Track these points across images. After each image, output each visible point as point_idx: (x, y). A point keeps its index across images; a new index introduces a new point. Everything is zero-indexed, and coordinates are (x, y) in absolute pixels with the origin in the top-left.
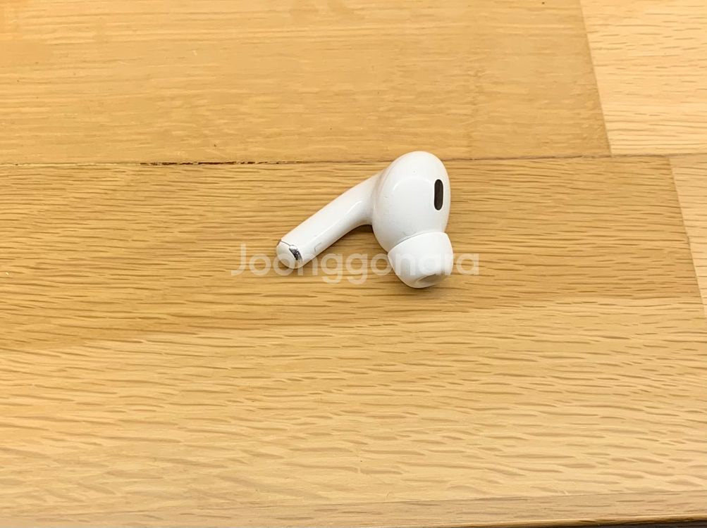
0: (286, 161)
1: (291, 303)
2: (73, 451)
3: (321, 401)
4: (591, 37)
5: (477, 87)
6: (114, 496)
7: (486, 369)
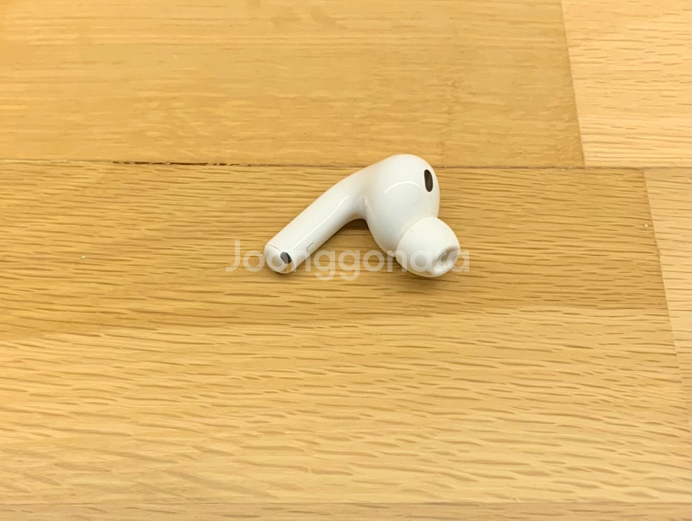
0: (258, 163)
1: (252, 302)
2: (23, 441)
3: (275, 400)
4: (572, 51)
5: (454, 97)
6: (59, 487)
7: (445, 373)
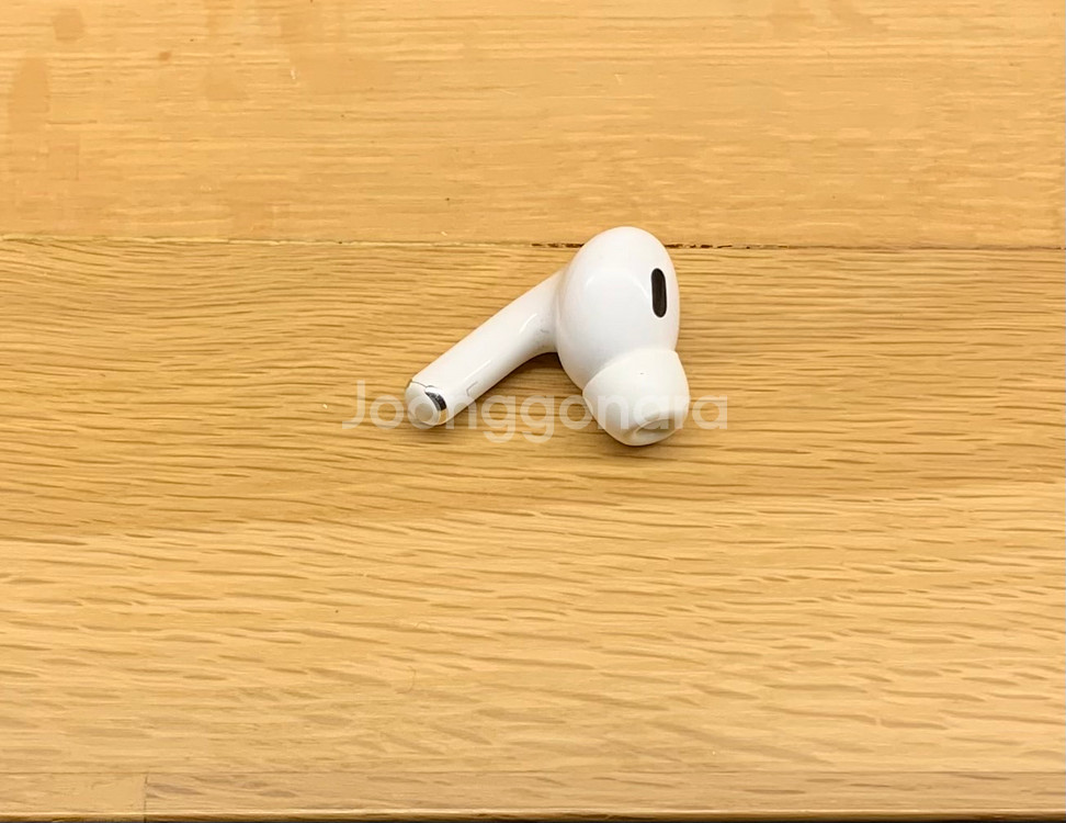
0: (762, 245)
1: (769, 462)
3: (816, 613)
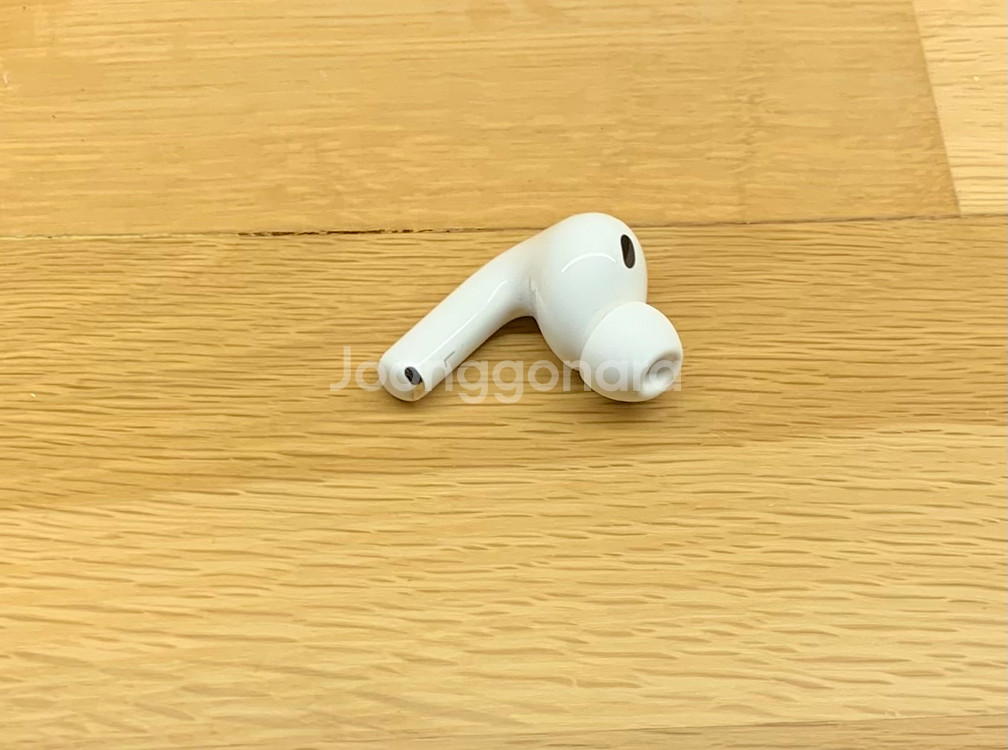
0: (461, 227)
1: (468, 435)
3: (514, 580)
4: (927, 44)
5: (752, 118)
6: (192, 722)
7: (771, 530)
